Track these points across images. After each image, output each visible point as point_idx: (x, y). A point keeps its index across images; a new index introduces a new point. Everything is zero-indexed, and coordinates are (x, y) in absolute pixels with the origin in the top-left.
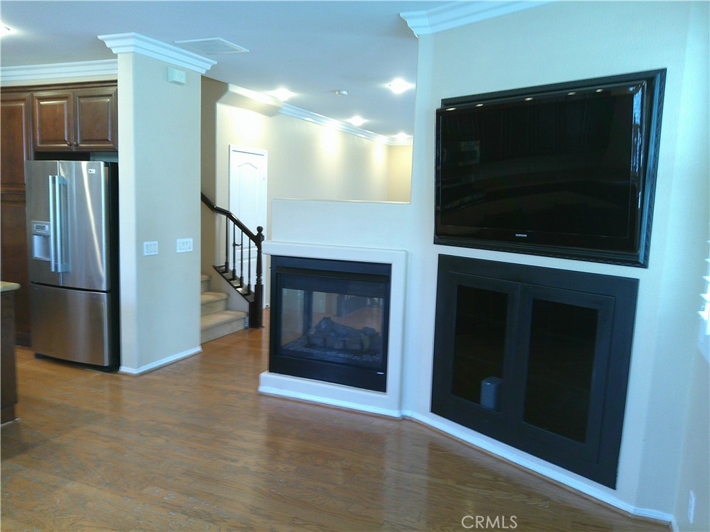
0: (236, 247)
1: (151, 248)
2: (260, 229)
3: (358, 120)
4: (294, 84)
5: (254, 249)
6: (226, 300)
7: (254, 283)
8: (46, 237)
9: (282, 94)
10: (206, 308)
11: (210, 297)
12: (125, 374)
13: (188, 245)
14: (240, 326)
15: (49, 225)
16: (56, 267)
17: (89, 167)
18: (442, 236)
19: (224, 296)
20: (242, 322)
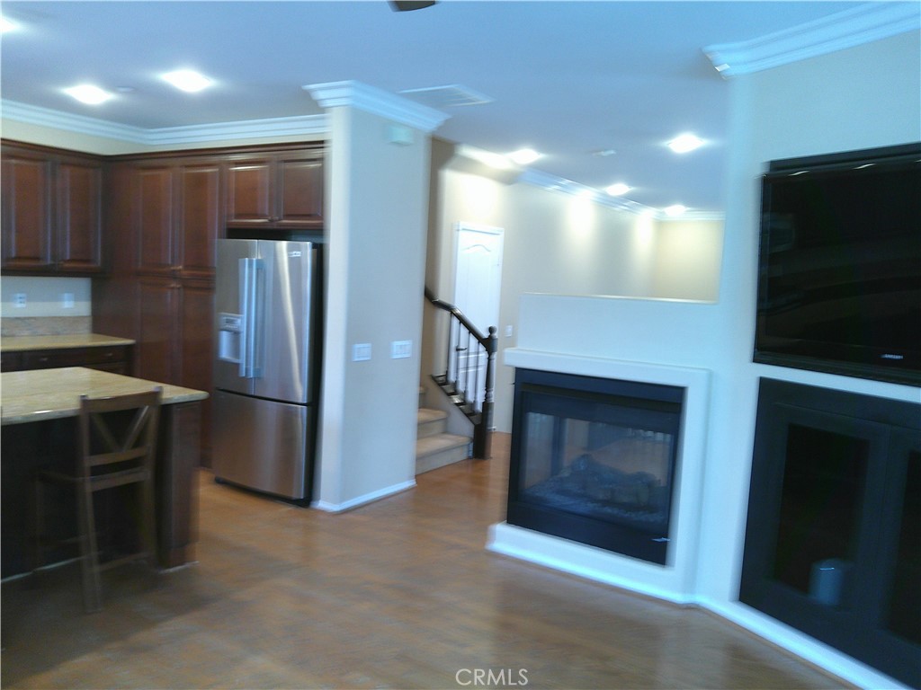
0: (461, 352)
1: (363, 351)
2: (491, 330)
3: (619, 189)
4: (540, 142)
5: (483, 355)
6: (445, 420)
7: (480, 399)
8: (236, 334)
9: (526, 156)
10: (423, 429)
11: (427, 415)
12: (322, 512)
13: (405, 349)
14: (462, 455)
15: (242, 318)
16: (247, 370)
17: (290, 249)
18: (763, 352)
19: (442, 414)
20: (466, 449)
